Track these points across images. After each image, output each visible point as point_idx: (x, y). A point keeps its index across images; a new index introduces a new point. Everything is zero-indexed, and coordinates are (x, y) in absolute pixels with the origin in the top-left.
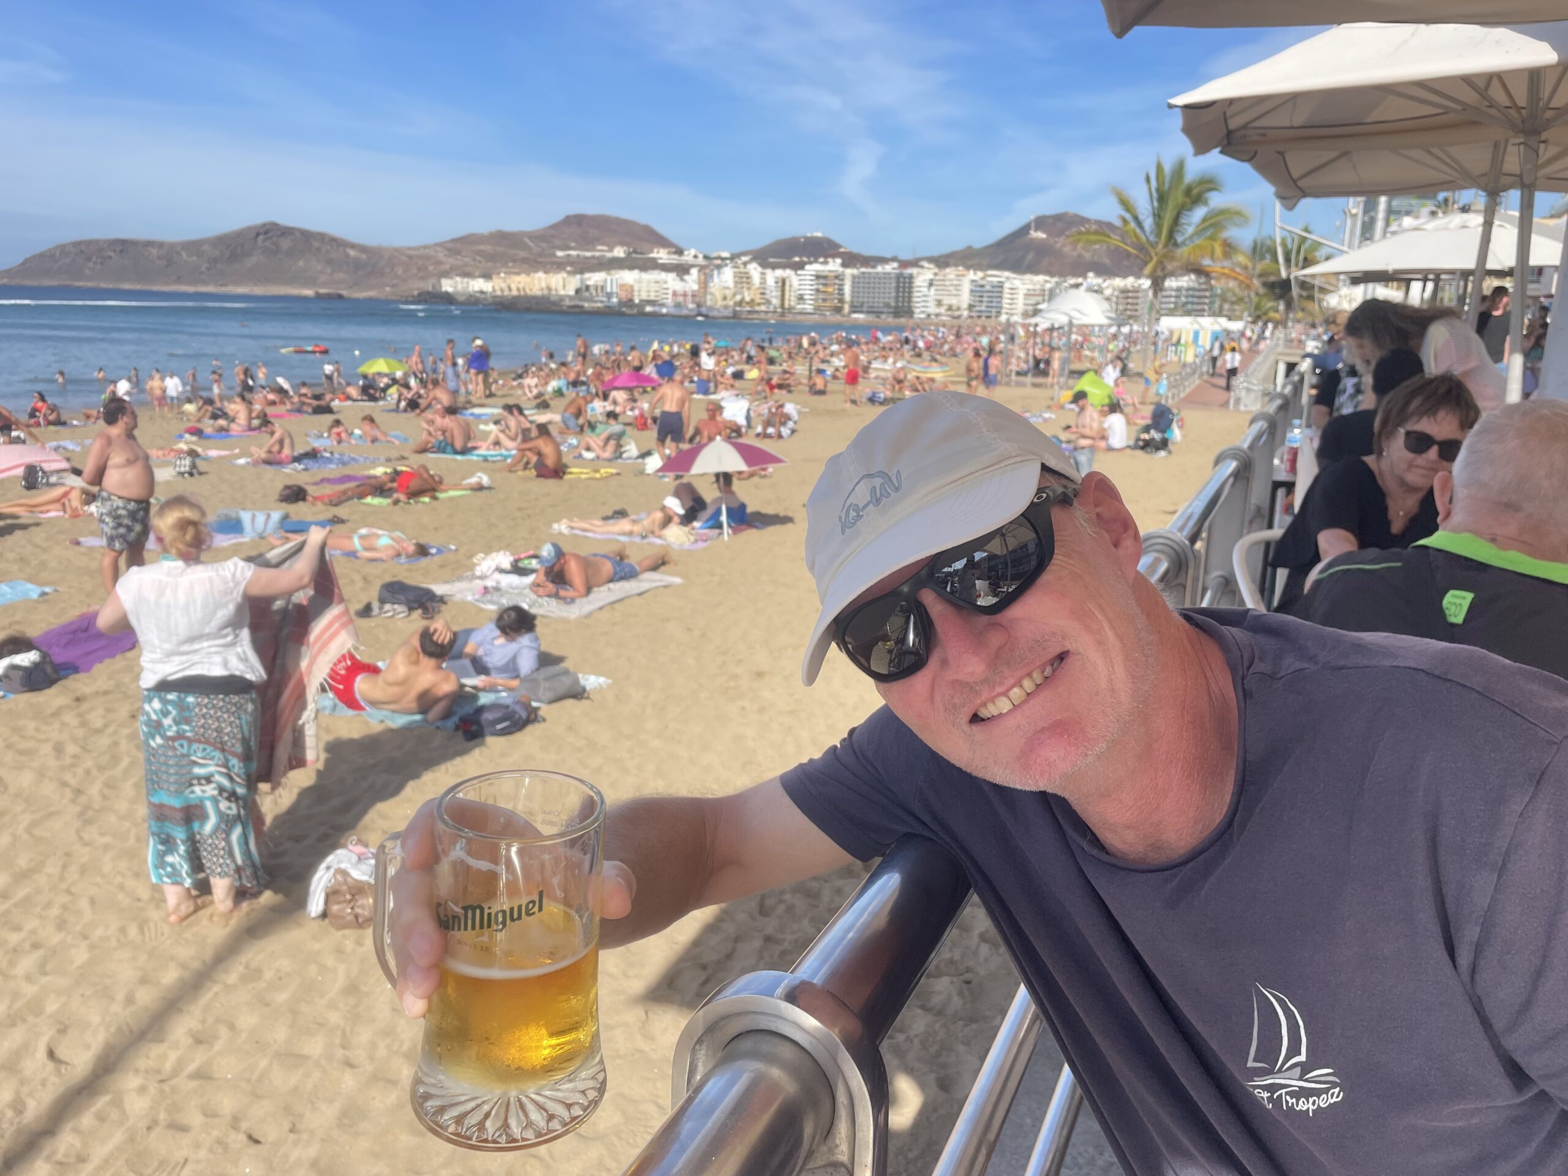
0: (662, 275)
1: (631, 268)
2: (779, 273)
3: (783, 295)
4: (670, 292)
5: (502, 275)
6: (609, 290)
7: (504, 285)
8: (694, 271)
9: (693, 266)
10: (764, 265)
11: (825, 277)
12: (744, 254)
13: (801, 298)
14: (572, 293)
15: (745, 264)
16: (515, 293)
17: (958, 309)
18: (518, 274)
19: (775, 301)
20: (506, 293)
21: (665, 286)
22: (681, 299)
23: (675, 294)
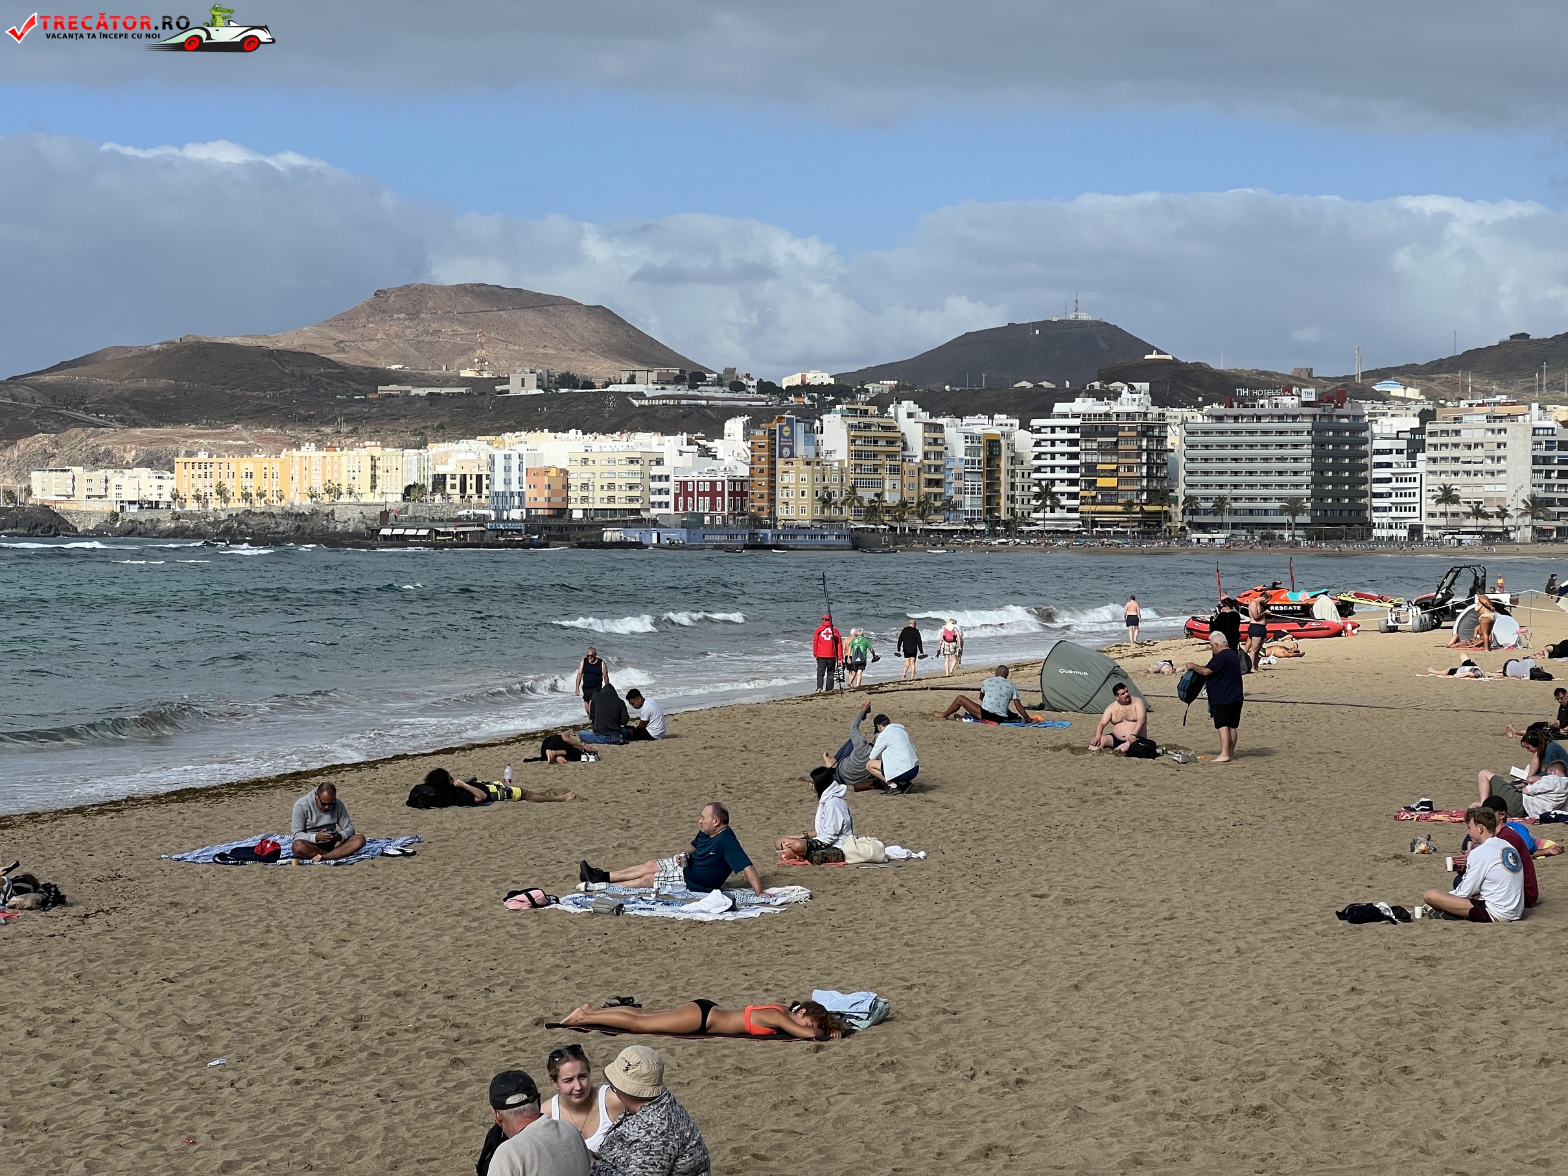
0: (647, 442)
1: (558, 426)
2: (979, 425)
3: (992, 485)
4: (671, 486)
5: (202, 456)
6: (499, 487)
7: (207, 486)
8: (734, 427)
9: (733, 412)
10: (934, 404)
11: (1113, 431)
12: (877, 373)
13: (1046, 494)
14: (395, 498)
15: (882, 402)
16: (237, 505)
17: (1503, 514)
18: (246, 451)
19: (971, 503)
20: (215, 504)
21: (656, 471)
22: (703, 505)
23: (684, 490)
